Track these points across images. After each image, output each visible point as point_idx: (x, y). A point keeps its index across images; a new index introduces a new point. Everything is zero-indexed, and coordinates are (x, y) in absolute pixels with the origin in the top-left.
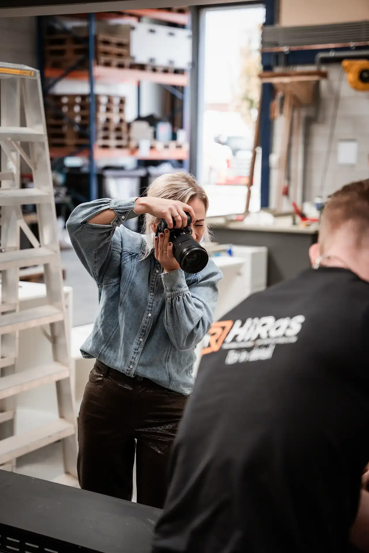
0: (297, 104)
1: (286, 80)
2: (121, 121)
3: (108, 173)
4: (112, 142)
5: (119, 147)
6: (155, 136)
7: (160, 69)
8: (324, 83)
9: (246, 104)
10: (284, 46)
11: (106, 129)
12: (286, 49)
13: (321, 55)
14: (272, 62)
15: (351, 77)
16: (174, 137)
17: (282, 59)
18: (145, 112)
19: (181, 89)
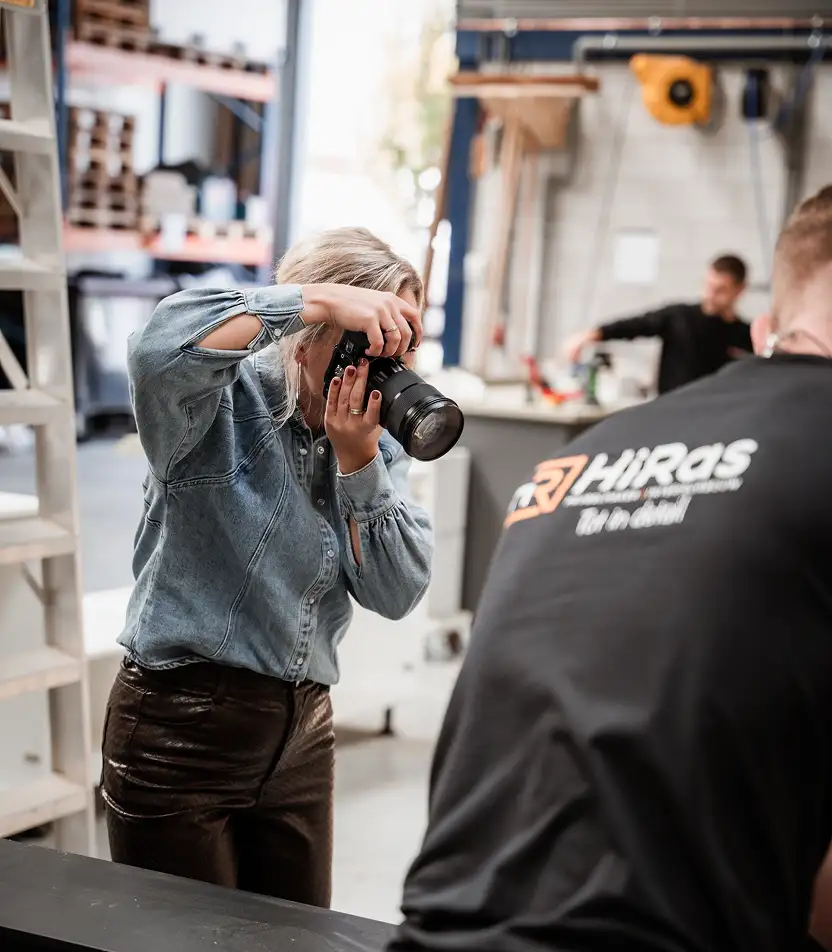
0: (531, 145)
1: (509, 92)
2: (125, 169)
3: (90, 285)
4: (103, 215)
5: (117, 227)
6: (198, 207)
7: (215, 60)
8: (590, 105)
9: (388, 157)
10: (505, 17)
11: (89, 184)
12: (509, 26)
13: (586, 43)
14: (478, 51)
15: (652, 92)
16: (240, 213)
17: (500, 47)
18: (176, 154)
19: (260, 107)
